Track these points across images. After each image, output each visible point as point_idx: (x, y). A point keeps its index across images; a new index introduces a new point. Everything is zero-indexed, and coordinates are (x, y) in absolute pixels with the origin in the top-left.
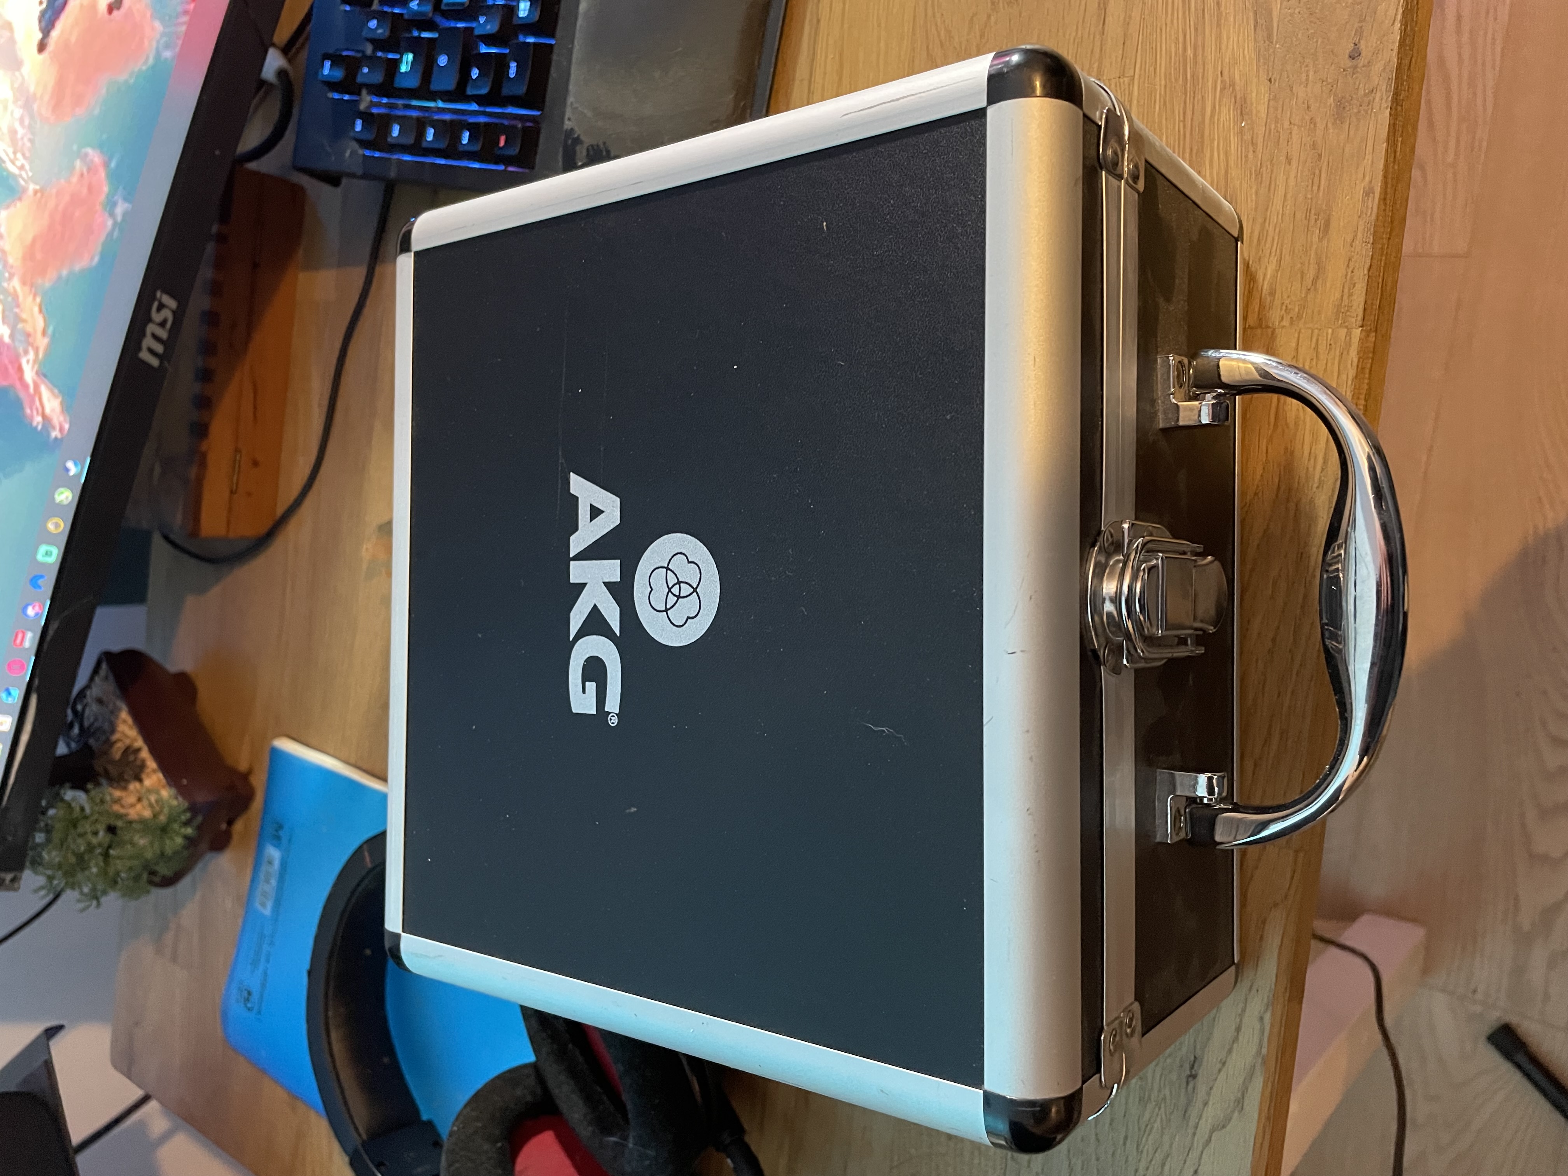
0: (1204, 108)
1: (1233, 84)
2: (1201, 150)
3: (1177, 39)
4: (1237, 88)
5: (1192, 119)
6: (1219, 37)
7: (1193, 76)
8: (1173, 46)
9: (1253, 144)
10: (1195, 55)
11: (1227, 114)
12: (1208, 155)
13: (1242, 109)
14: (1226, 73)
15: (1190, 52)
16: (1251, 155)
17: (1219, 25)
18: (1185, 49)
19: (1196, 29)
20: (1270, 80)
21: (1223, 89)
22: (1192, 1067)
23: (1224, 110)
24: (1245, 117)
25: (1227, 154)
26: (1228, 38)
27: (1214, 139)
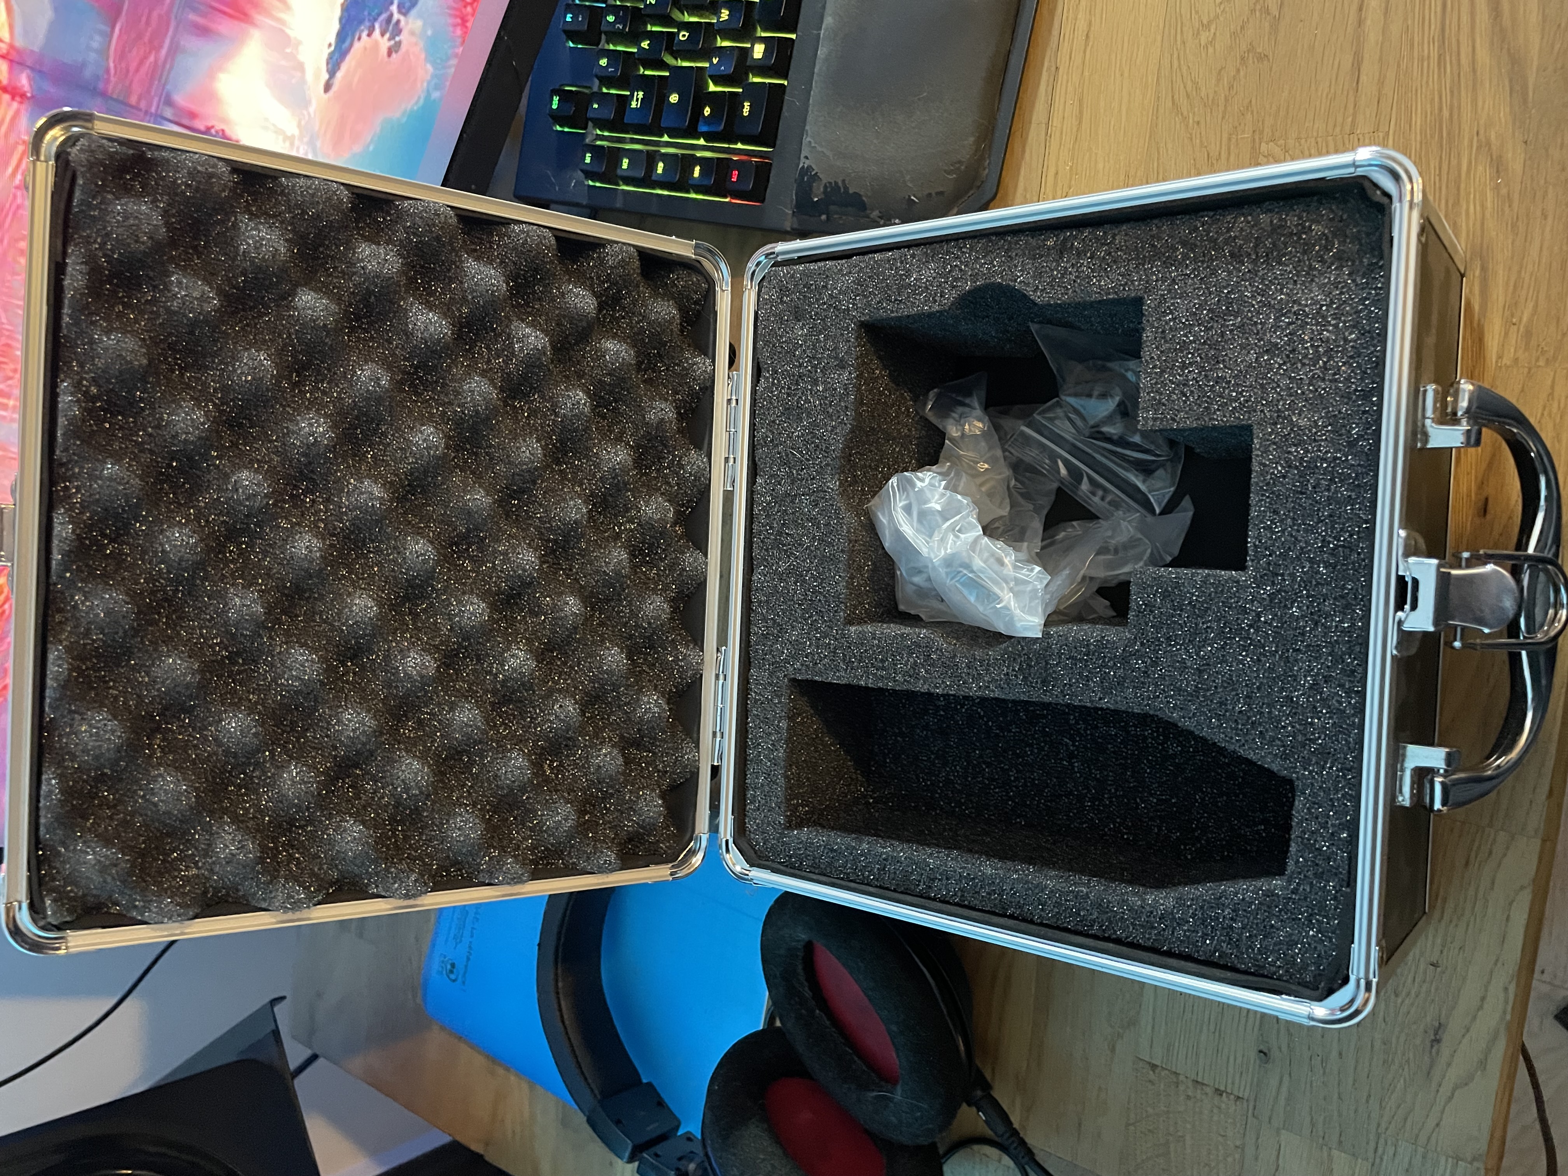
0: (1459, 164)
1: (1489, 144)
2: (1457, 203)
3: (1433, 99)
4: (1494, 148)
5: (1448, 173)
6: (1475, 101)
7: (1449, 134)
8: (1428, 106)
9: (1509, 198)
10: (1451, 115)
11: (1483, 171)
12: (1464, 207)
13: (1498, 166)
14: (1482, 132)
15: (1446, 113)
16: (1507, 209)
17: (1474, 89)
18: (1441, 109)
19: (1452, 92)
20: (1526, 142)
21: (1479, 148)
22: (1436, 1034)
23: (1480, 168)
24: (1502, 174)
25: (1483, 207)
26: (1484, 102)
27: (1470, 193)
